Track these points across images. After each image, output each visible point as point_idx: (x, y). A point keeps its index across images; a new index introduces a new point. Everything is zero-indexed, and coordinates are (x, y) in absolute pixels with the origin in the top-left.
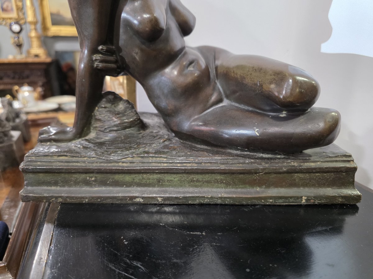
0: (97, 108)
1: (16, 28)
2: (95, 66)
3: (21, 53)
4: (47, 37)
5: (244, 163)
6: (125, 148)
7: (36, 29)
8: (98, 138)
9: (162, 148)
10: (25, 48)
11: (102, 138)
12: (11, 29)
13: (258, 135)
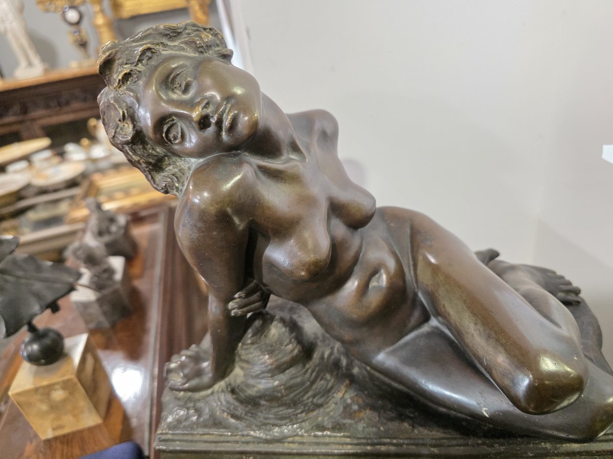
0: (240, 344)
1: (72, 15)
2: (233, 314)
3: (88, 56)
4: (121, 20)
5: (467, 445)
6: (289, 417)
7: (102, 11)
8: (248, 386)
9: (341, 415)
10: (92, 46)
11: (254, 386)
12: (65, 19)
13: (487, 415)
